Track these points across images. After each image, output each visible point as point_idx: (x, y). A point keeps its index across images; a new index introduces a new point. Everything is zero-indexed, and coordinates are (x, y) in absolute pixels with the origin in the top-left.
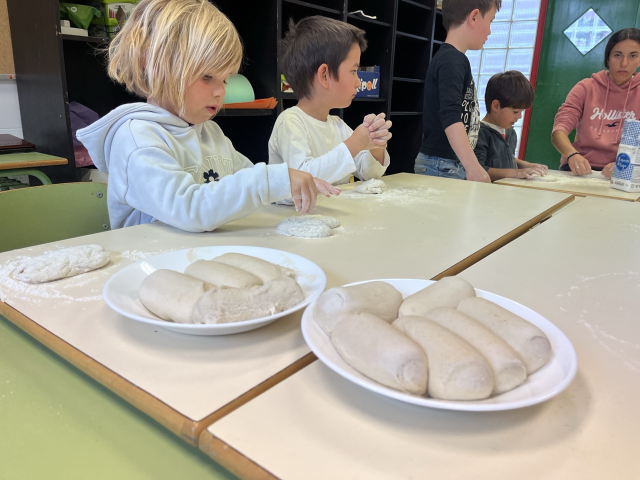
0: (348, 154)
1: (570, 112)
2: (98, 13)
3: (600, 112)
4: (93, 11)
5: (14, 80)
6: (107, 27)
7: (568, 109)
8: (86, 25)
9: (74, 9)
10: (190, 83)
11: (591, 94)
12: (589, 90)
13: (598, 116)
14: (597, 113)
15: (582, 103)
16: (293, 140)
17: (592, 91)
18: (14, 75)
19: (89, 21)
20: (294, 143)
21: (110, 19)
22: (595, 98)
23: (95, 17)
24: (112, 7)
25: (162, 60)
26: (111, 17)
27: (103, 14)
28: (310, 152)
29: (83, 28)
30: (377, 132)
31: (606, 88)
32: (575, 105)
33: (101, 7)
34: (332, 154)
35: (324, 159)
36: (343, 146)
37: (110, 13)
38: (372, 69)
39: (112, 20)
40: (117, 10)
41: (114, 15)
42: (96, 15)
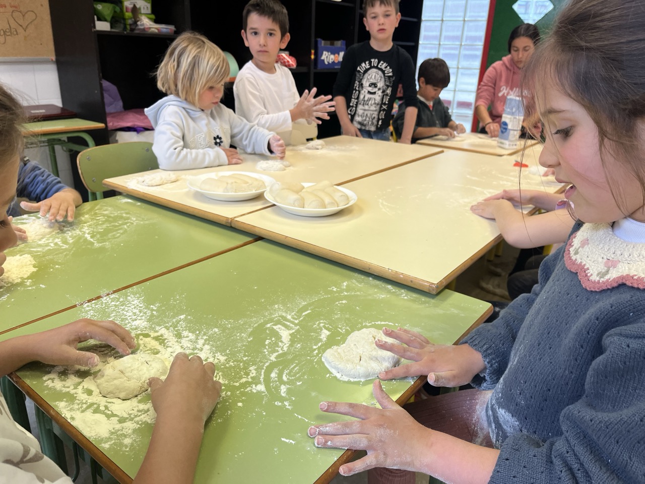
1: (486, 90)
2: (118, 9)
3: (506, 89)
4: (114, 8)
5: (54, 62)
6: (124, 19)
7: (485, 87)
8: (109, 18)
9: (99, 7)
10: (201, 92)
11: (501, 76)
12: (499, 71)
13: (504, 93)
14: (504, 91)
15: (494, 82)
17: (501, 72)
18: (54, 58)
19: (111, 16)
22: (503, 79)
23: (115, 12)
24: (127, 4)
25: (185, 81)
26: (127, 11)
27: (122, 9)
29: (106, 20)
31: (510, 70)
32: (490, 84)
33: (120, 5)
37: (127, 8)
38: (339, 44)
39: (128, 15)
40: (132, 6)
41: (130, 11)
42: (116, 10)
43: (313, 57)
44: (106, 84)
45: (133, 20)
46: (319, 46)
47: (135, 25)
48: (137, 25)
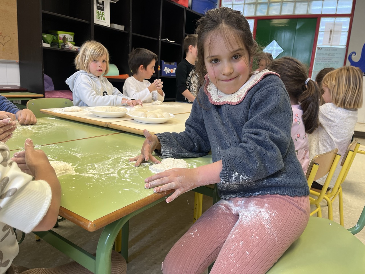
0: (149, 92)
2: (55, 38)
4: (53, 37)
5: (18, 63)
6: (58, 43)
9: (45, 36)
16: (131, 87)
18: (18, 61)
19: (51, 41)
20: (131, 88)
21: (60, 41)
23: (54, 39)
24: (60, 36)
26: (60, 39)
27: (57, 38)
28: (136, 91)
29: (48, 43)
30: (158, 85)
33: (56, 36)
34: (144, 92)
35: (141, 93)
36: (147, 89)
37: (60, 38)
38: (173, 64)
39: (61, 41)
40: (63, 37)
41: (62, 39)
42: (54, 38)
43: (159, 69)
44: (46, 76)
45: (63, 44)
46: (163, 64)
47: (64, 46)
48: (65, 46)
